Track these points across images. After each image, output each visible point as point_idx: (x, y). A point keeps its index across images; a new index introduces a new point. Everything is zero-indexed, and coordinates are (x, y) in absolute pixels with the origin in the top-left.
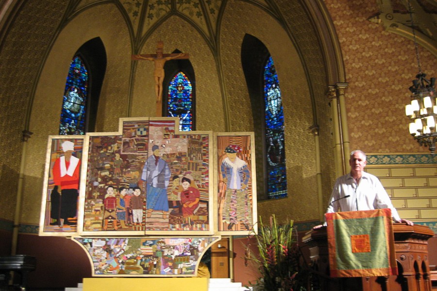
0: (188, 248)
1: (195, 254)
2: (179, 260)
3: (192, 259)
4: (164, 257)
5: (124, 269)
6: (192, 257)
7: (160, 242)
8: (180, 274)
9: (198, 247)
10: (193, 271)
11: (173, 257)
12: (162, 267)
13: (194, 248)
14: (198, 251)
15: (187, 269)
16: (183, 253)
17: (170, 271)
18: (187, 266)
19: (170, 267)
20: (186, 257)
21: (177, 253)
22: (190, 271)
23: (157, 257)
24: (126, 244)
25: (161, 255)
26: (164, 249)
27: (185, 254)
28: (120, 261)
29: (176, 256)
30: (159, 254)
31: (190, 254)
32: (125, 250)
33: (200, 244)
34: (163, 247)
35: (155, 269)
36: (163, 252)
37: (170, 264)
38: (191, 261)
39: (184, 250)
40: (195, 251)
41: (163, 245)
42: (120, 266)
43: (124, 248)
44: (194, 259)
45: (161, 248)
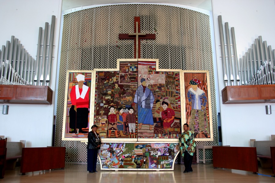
0: (167, 150)
1: (172, 154)
2: (161, 158)
3: (170, 158)
4: (150, 156)
5: (123, 164)
6: (170, 156)
7: (148, 146)
8: (162, 168)
9: (174, 150)
10: (171, 166)
11: (157, 156)
12: (150, 163)
13: (171, 150)
14: (174, 152)
15: (167, 165)
16: (164, 154)
17: (155, 166)
18: (166, 163)
19: (155, 163)
20: (166, 156)
21: (159, 154)
22: (169, 166)
23: (146, 157)
24: (123, 147)
25: (148, 155)
26: (150, 151)
27: (165, 154)
28: (120, 159)
29: (159, 156)
30: (147, 154)
31: (168, 154)
32: (123, 152)
33: (175, 147)
34: (150, 150)
35: (145, 165)
36: (150, 153)
37: (155, 161)
38: (169, 159)
39: (164, 152)
40: (172, 152)
41: (150, 148)
42: (120, 162)
43: (122, 150)
44: (171, 158)
45: (149, 150)
